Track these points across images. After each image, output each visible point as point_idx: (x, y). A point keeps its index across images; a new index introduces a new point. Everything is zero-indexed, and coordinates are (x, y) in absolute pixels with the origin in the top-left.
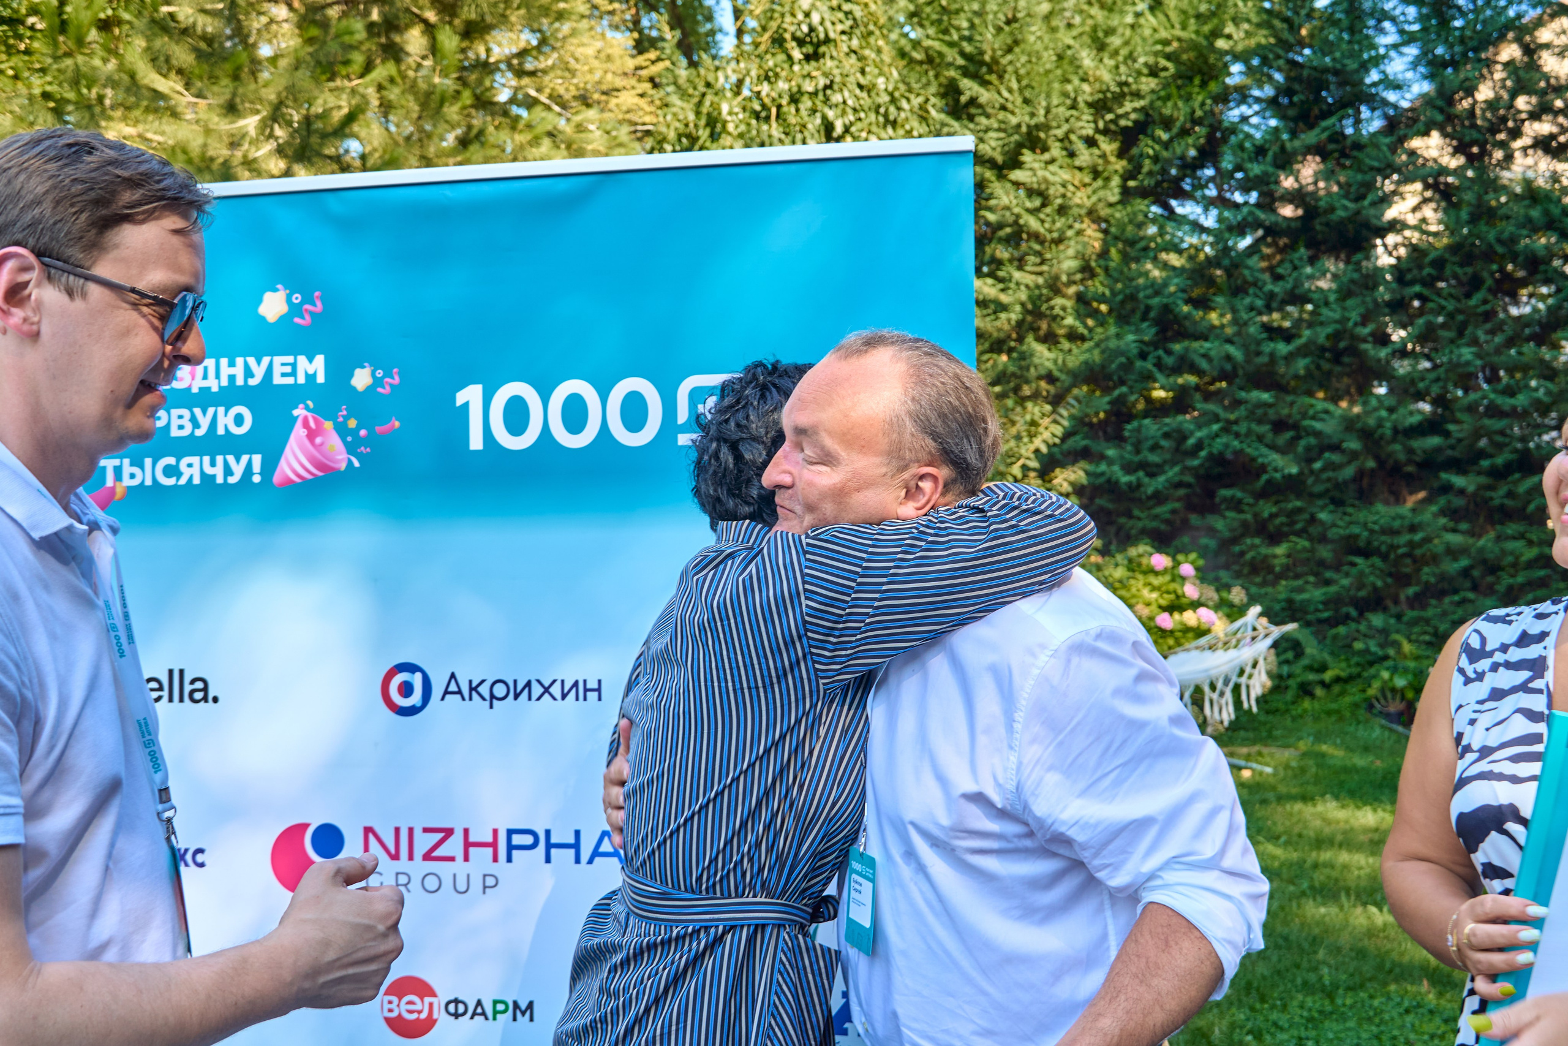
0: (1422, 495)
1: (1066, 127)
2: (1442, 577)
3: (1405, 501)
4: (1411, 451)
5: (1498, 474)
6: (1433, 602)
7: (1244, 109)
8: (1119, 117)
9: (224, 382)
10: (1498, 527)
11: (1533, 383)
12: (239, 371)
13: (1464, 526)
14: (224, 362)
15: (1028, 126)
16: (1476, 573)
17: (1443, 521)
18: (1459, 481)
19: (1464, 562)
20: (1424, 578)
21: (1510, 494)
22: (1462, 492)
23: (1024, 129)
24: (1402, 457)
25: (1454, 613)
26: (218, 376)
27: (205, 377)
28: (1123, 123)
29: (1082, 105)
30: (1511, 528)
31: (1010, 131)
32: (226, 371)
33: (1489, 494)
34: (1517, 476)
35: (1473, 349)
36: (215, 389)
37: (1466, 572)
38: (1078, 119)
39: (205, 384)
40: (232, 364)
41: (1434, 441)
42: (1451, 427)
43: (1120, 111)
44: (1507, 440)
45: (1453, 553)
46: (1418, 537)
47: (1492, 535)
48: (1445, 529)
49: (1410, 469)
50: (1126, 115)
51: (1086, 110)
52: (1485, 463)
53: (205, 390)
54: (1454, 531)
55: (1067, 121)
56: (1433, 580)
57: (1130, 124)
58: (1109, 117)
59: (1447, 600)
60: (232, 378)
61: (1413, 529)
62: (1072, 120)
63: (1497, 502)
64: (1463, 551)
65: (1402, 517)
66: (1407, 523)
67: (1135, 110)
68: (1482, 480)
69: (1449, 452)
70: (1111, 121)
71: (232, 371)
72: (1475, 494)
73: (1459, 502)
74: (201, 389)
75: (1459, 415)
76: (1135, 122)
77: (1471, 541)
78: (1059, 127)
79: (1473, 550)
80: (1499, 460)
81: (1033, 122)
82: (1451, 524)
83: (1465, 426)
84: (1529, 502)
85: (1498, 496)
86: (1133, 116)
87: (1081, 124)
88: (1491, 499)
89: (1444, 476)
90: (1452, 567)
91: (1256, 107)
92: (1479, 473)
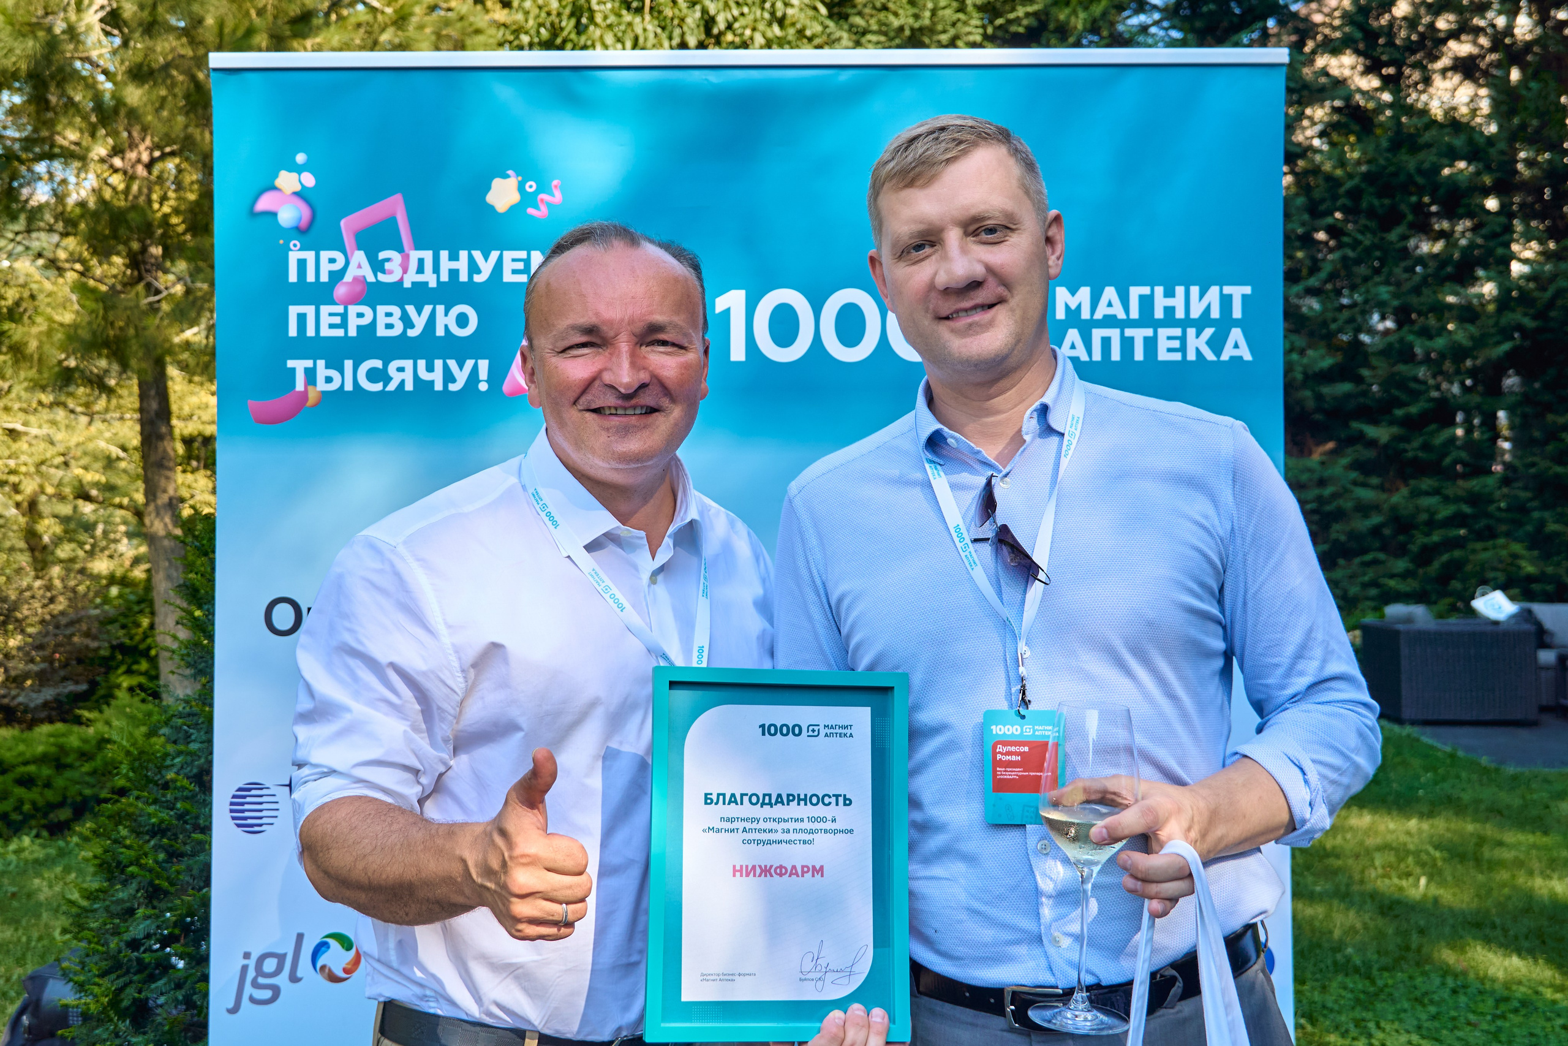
0: (1330, 445)
1: (952, 32)
2: (1352, 535)
3: (1310, 453)
4: (1319, 397)
5: (1413, 425)
6: (1341, 562)
7: (1142, 18)
8: (1010, 22)
9: (445, 277)
10: (1412, 482)
11: (1450, 327)
12: (462, 265)
13: (1375, 481)
14: (444, 254)
15: (912, 29)
16: (1387, 532)
17: (1353, 475)
18: (1371, 431)
19: (1376, 519)
20: (1334, 535)
21: (1426, 447)
22: (1372, 443)
23: (907, 33)
24: (1311, 404)
25: (1364, 574)
26: (436, 269)
27: (420, 270)
28: (1014, 28)
29: (970, 8)
30: (1426, 483)
31: (892, 34)
32: (446, 265)
33: (1402, 446)
34: (1433, 427)
35: (1391, 288)
36: (433, 284)
37: (1376, 531)
38: (965, 23)
39: (420, 278)
40: (454, 257)
41: (1346, 387)
42: (1365, 372)
43: (1012, 16)
44: (1423, 388)
45: (1364, 509)
46: (1328, 491)
47: (1404, 491)
48: (1355, 483)
49: (1318, 417)
50: (1017, 21)
51: (975, 14)
52: (1399, 412)
53: (420, 287)
54: (1364, 485)
55: (954, 24)
56: (1343, 538)
57: (1021, 30)
58: (1000, 21)
59: (1357, 560)
60: (454, 273)
61: (1322, 483)
62: (959, 25)
63: (1410, 454)
64: (1376, 508)
65: (1310, 470)
66: (1316, 476)
67: (1027, 15)
68: (1395, 430)
69: (1362, 400)
70: (1001, 26)
71: (454, 265)
72: (1386, 446)
73: (1369, 454)
74: (413, 283)
75: (1374, 361)
76: (1027, 28)
77: (1384, 496)
78: (944, 31)
79: (1386, 506)
80: (1414, 410)
81: (917, 25)
82: (1361, 478)
83: (1380, 372)
84: (1445, 455)
85: (1413, 448)
86: (1025, 22)
87: (968, 29)
88: (1406, 451)
89: (1355, 425)
90: (1363, 525)
91: (1157, 16)
92: (1391, 423)
